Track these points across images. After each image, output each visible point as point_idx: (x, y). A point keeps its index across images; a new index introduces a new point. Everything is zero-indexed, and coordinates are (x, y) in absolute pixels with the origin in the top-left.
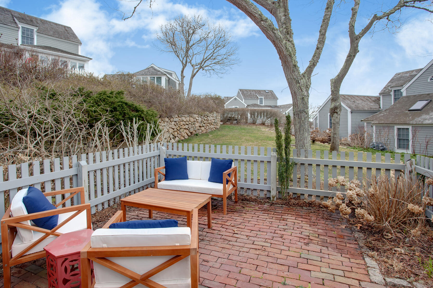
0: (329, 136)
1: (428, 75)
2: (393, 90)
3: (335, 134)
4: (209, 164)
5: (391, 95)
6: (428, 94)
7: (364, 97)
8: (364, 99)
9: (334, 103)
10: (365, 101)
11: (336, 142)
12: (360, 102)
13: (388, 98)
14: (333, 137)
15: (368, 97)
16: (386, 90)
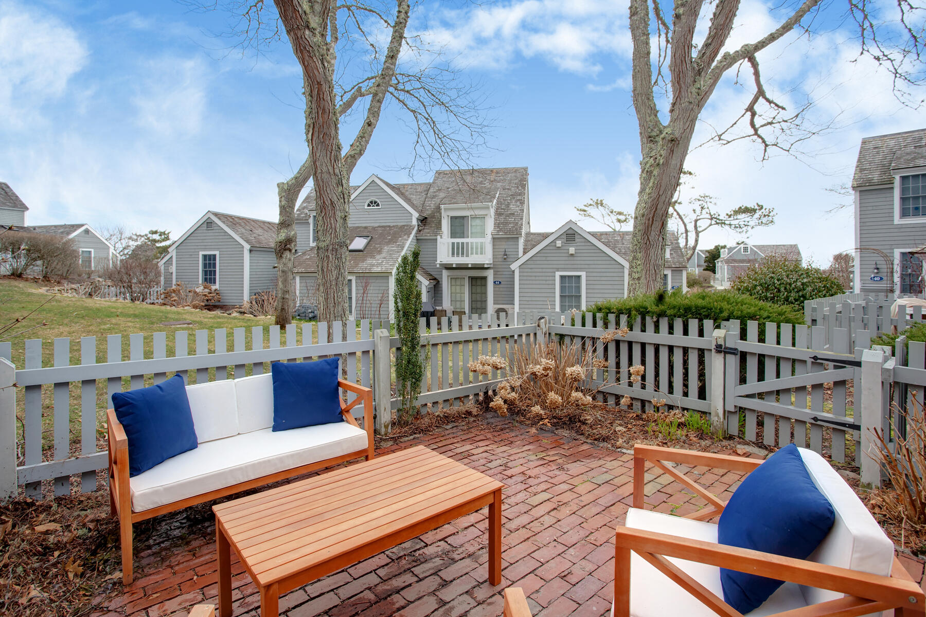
0: (207, 300)
1: (365, 198)
2: (312, 216)
3: (287, 292)
4: (265, 379)
5: (308, 223)
6: (366, 228)
7: (264, 222)
8: (266, 228)
9: (285, 231)
10: (267, 231)
11: (288, 309)
12: (260, 231)
13: (304, 229)
14: (283, 298)
15: (269, 223)
16: (301, 213)
